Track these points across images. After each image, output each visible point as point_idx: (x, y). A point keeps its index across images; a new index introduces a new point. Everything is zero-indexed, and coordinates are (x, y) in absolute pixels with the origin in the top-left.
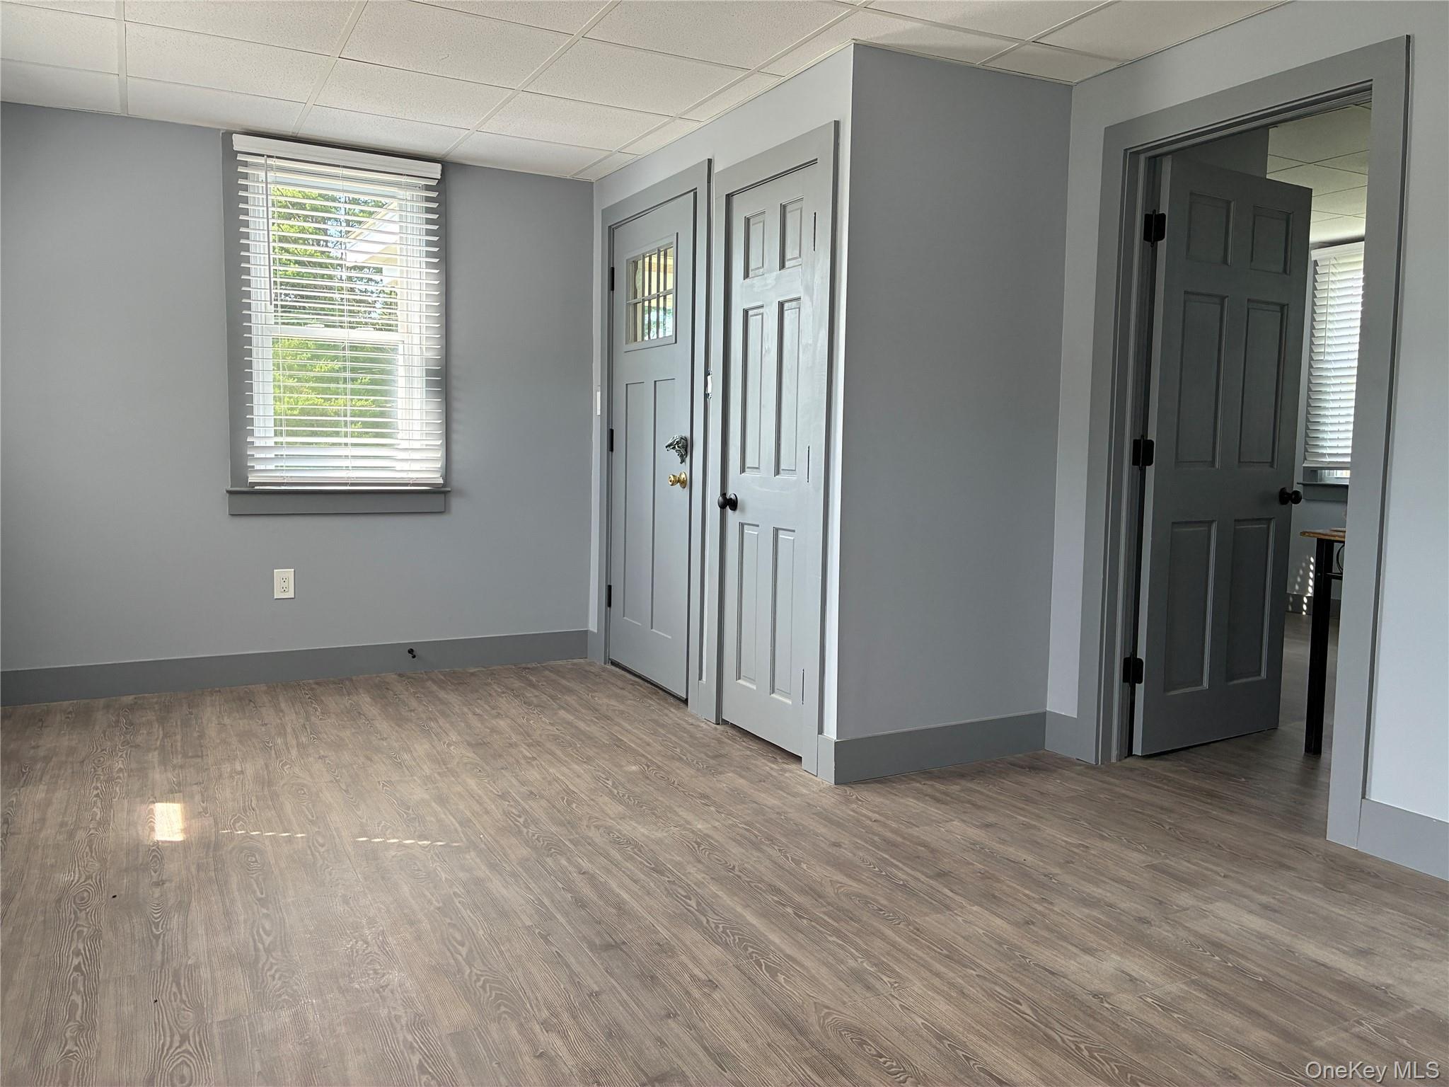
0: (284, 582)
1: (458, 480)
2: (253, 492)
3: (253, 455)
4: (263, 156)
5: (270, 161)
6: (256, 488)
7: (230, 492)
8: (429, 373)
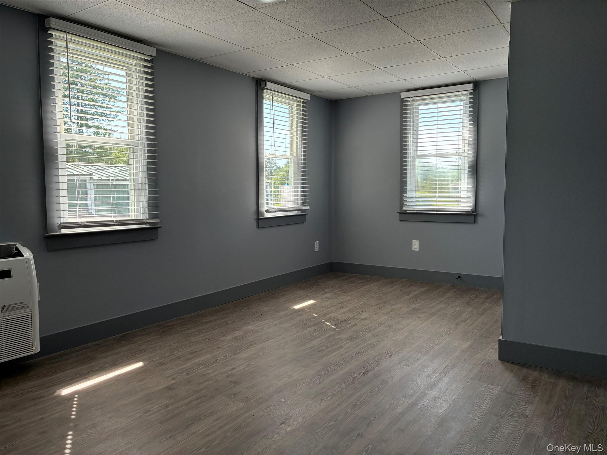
0: (415, 245)
1: (480, 210)
2: (406, 213)
3: (406, 200)
4: (410, 97)
5: (412, 99)
6: (407, 212)
7: (399, 213)
8: (469, 167)
